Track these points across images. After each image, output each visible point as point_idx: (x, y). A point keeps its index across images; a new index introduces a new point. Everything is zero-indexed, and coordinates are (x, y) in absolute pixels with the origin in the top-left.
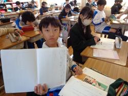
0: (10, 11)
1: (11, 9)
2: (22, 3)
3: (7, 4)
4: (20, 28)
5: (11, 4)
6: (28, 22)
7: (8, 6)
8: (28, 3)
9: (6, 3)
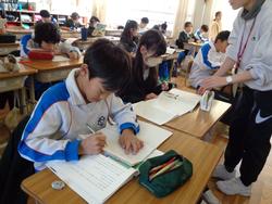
0: (27, 27)
1: (30, 24)
2: (55, 16)
3: (23, 13)
4: (26, 51)
5: (30, 15)
6: (44, 44)
7: (25, 18)
8: (66, 17)
9: (22, 10)
